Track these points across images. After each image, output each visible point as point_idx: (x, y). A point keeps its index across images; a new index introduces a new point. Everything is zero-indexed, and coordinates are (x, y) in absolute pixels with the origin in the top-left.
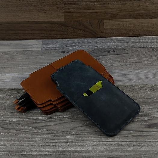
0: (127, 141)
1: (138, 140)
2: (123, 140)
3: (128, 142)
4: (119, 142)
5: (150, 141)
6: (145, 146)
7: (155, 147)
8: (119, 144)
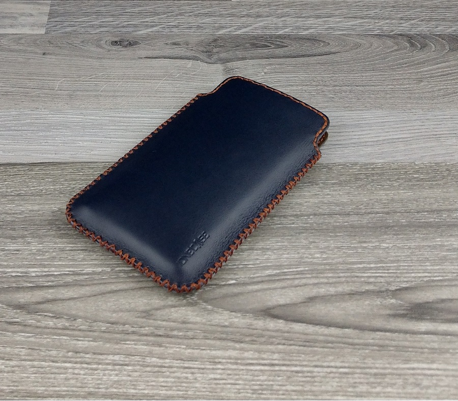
0: (332, 364)
1: (369, 362)
2: (318, 360)
3: (334, 370)
4: (305, 369)
5: (413, 369)
6: (394, 384)
7: (430, 391)
8: (306, 374)
